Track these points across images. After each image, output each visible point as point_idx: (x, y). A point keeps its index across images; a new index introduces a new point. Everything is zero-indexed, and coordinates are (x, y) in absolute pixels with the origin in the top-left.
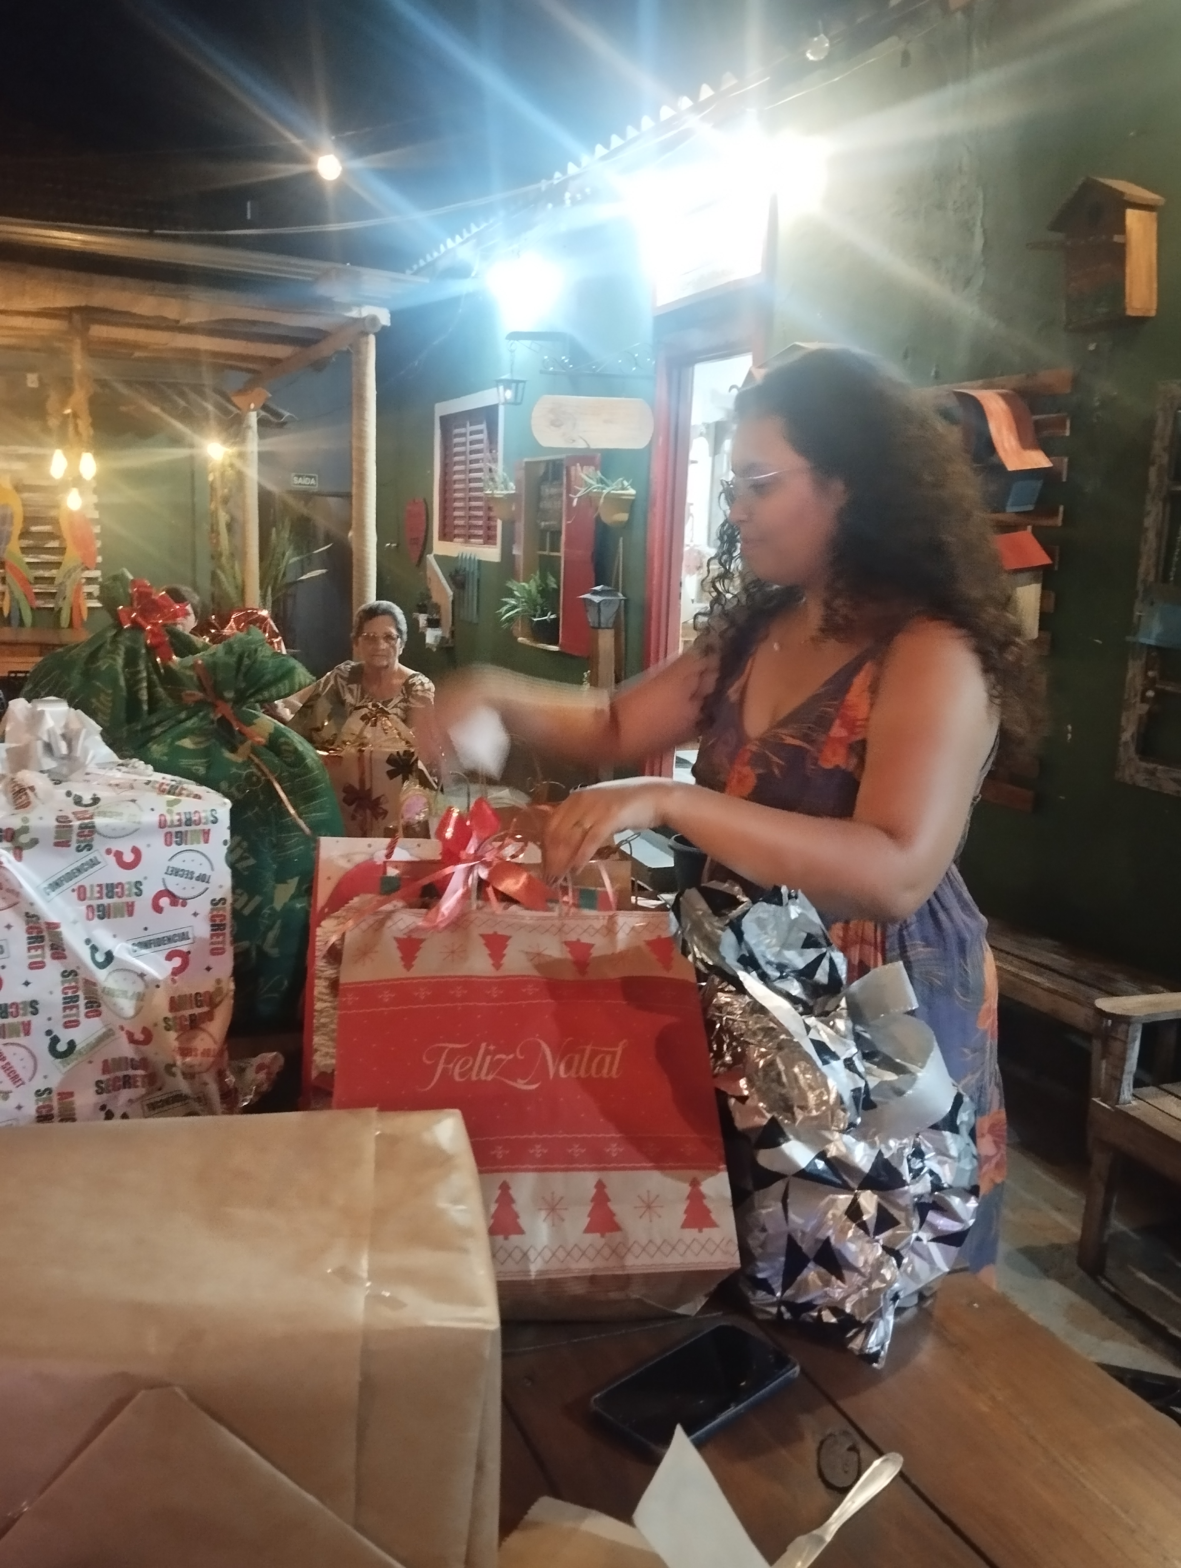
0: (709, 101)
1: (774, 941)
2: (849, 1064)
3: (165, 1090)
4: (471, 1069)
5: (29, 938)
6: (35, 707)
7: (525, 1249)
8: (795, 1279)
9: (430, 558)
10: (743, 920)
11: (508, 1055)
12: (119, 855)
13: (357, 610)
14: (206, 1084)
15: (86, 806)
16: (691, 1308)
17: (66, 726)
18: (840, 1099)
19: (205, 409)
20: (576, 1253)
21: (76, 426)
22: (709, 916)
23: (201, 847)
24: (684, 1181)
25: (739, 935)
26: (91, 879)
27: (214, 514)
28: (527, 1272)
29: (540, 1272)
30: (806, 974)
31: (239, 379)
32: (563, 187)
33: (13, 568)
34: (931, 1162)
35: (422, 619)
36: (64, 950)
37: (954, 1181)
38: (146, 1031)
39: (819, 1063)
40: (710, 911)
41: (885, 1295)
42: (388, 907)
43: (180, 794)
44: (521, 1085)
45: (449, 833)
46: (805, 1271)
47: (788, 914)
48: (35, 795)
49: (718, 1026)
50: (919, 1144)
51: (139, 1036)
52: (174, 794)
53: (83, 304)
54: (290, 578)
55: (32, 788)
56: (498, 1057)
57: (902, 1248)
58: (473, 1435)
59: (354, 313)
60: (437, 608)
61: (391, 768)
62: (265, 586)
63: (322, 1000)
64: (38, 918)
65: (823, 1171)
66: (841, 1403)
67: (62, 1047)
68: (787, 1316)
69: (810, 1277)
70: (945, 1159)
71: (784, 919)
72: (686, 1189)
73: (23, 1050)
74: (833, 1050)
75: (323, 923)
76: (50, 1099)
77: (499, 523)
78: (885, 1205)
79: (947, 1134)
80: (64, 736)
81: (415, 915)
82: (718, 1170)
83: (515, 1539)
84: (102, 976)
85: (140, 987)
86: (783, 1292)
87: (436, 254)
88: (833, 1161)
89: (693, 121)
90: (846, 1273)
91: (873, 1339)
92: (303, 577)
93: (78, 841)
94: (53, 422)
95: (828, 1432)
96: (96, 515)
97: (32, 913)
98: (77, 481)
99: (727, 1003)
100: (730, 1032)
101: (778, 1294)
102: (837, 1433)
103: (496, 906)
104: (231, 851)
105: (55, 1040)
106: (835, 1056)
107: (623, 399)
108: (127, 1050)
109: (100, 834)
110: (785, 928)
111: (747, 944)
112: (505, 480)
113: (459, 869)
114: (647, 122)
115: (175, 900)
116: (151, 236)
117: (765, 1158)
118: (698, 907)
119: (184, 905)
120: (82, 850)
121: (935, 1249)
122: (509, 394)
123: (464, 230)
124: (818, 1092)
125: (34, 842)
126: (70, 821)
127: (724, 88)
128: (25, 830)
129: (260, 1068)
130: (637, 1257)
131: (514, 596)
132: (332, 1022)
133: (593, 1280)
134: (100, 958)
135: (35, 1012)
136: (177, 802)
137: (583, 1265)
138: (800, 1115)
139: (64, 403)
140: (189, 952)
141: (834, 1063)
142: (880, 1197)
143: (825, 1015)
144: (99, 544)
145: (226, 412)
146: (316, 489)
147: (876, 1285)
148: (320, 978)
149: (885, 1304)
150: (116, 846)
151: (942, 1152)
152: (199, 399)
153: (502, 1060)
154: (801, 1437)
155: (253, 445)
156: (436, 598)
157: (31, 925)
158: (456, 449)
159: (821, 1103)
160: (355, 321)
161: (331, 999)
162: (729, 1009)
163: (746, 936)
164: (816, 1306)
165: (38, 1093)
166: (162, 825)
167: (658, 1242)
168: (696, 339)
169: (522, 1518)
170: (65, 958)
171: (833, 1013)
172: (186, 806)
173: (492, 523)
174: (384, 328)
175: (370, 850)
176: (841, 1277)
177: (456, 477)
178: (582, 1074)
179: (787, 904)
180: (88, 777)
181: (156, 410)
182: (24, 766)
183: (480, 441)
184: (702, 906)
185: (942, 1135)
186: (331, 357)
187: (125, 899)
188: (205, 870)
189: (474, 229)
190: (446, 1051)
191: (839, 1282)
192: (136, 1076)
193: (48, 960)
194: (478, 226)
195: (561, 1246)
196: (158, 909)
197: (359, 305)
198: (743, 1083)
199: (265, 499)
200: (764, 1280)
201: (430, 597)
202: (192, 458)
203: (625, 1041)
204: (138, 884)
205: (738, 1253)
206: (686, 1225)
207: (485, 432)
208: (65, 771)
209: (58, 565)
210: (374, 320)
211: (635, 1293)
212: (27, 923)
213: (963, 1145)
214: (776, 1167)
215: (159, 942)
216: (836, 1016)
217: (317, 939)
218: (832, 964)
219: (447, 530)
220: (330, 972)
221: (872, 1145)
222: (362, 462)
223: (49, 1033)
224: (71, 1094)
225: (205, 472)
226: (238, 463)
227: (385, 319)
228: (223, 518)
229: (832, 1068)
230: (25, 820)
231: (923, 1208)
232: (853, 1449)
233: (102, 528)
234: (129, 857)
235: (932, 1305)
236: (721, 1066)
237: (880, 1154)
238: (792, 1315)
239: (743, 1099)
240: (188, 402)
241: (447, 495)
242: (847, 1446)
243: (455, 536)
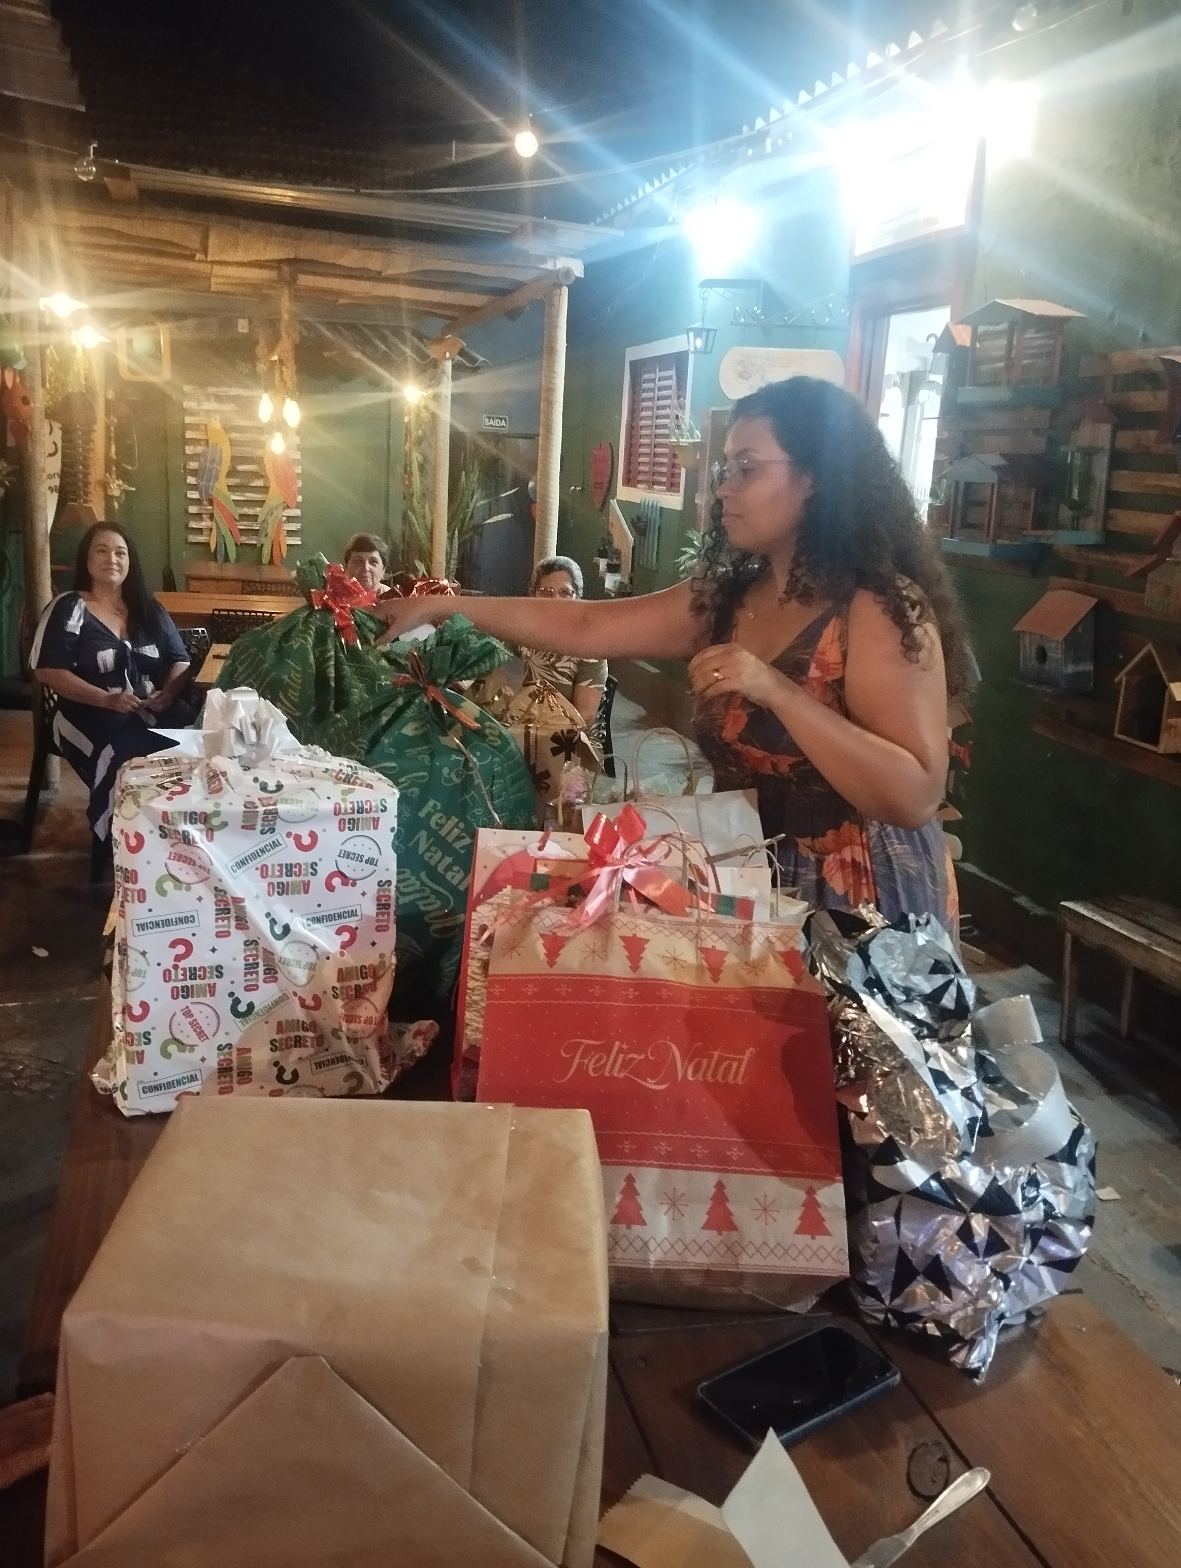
0: (918, 48)
1: (901, 966)
2: (967, 1093)
3: (330, 1051)
4: (605, 1064)
5: (216, 910)
6: (229, 697)
7: (645, 1239)
8: (903, 1290)
9: (614, 503)
10: (870, 945)
11: (640, 1055)
12: (298, 839)
13: (539, 563)
14: (367, 1048)
15: (271, 792)
16: (803, 1306)
17: (256, 715)
18: (954, 1127)
19: (404, 353)
20: (693, 1247)
21: (282, 373)
22: (839, 937)
23: (371, 833)
24: (801, 1188)
25: (866, 960)
26: (272, 859)
27: (407, 455)
28: (646, 1261)
29: (659, 1262)
30: (932, 999)
31: (434, 326)
32: (762, 135)
33: (220, 505)
34: (1046, 1192)
35: (603, 563)
36: (246, 922)
37: (1067, 1211)
38: (316, 998)
39: (936, 1092)
40: (840, 934)
41: (990, 1315)
42: (539, 904)
43: (354, 783)
44: (651, 1084)
45: (596, 839)
46: (914, 1283)
47: (915, 941)
48: (227, 780)
49: (844, 1039)
50: (1035, 1175)
51: (310, 1002)
52: (349, 783)
53: (292, 256)
54: (477, 520)
55: (224, 774)
56: (630, 1056)
57: (1010, 1272)
58: (579, 1423)
59: (549, 266)
60: (618, 553)
61: (555, 745)
62: (452, 527)
63: (474, 979)
64: (225, 893)
65: (937, 1192)
66: (938, 1415)
67: (242, 1008)
68: (894, 1323)
69: (918, 1290)
70: (1060, 1189)
71: (911, 945)
72: (802, 1196)
73: (209, 1009)
74: (951, 1078)
75: (478, 909)
76: (230, 1054)
77: (683, 471)
78: (995, 1228)
79: (1064, 1165)
80: (254, 725)
81: (560, 912)
82: (834, 1181)
83: (617, 1512)
84: (280, 947)
85: (312, 958)
86: (892, 1300)
87: (634, 198)
88: (948, 1183)
89: (897, 71)
90: (954, 1290)
91: (974, 1356)
92: (489, 521)
93: (263, 825)
94: (261, 367)
95: (921, 1441)
96: (298, 456)
97: (220, 888)
98: (279, 425)
99: (854, 1020)
100: (854, 1048)
101: (887, 1302)
102: (930, 1444)
103: (638, 907)
104: (397, 837)
105: (237, 1002)
106: (953, 1085)
107: (814, 350)
108: (300, 1014)
109: (281, 819)
110: (912, 953)
111: (874, 968)
112: (691, 428)
113: (606, 871)
114: (853, 69)
115: (346, 880)
116: (357, 193)
117: (879, 1174)
118: (828, 929)
119: (354, 885)
120: (265, 833)
121: (1045, 1273)
122: (699, 343)
123: (663, 175)
124: (935, 1116)
125: (225, 824)
126: (256, 807)
127: (934, 35)
128: (217, 814)
129: (418, 1033)
130: (751, 1257)
131: (693, 546)
132: (482, 1000)
133: (708, 1274)
134: (278, 930)
135: (220, 975)
136: (351, 791)
137: (699, 1260)
138: (916, 1137)
139: (271, 350)
140: (357, 928)
141: (951, 1093)
142: (992, 1221)
143: (948, 1041)
144: (300, 484)
145: (423, 356)
146: (506, 431)
147: (982, 1304)
148: (473, 958)
149: (989, 1323)
150: (295, 830)
151: (1058, 1183)
152: (397, 342)
153: (632, 1059)
154: (894, 1442)
155: (447, 387)
156: (617, 544)
157: (219, 898)
158: (644, 395)
159: (938, 1127)
160: (550, 273)
161: (482, 979)
162: (855, 1025)
163: (873, 961)
164: (922, 1317)
165: (220, 1048)
166: (337, 812)
167: (772, 1245)
168: (894, 290)
169: (625, 1493)
170: (248, 928)
171: (957, 1039)
172: (360, 795)
173: (677, 471)
174: (577, 278)
175: (524, 842)
176: (949, 1294)
177: (643, 423)
178: (710, 1079)
179: (915, 931)
180: (273, 763)
181: (357, 355)
182: (219, 753)
183: (669, 388)
184: (832, 927)
185: (1060, 1167)
186: (525, 307)
187: (302, 878)
188: (374, 854)
189: (673, 174)
190: (583, 1047)
191: (946, 1299)
192: (307, 1037)
193: (233, 929)
194: (677, 171)
195: (679, 1239)
196: (331, 888)
197: (554, 257)
198: (863, 1100)
199: (457, 441)
200: (874, 1288)
201: (611, 543)
202: (389, 404)
203: (751, 1049)
204: (314, 865)
205: (848, 1262)
206: (800, 1231)
207: (674, 378)
208: (254, 756)
209: (261, 503)
210: (568, 272)
211: (747, 1290)
212: (216, 896)
213: (1081, 1177)
214: (890, 1184)
215: (331, 918)
216: (959, 1044)
217: (472, 922)
218: (960, 990)
219: (631, 476)
220: (482, 954)
221: (987, 1171)
222: (549, 414)
223: (231, 994)
224: (249, 1050)
225: (401, 416)
226: (433, 406)
227: (578, 270)
228: (416, 457)
229: (949, 1098)
230: (217, 805)
231: (1035, 1234)
232: (944, 1460)
233: (302, 470)
234: (306, 841)
235: (1040, 1325)
236: (845, 1080)
237: (995, 1179)
238: (899, 1323)
239: (862, 1115)
240: (387, 345)
241: (634, 441)
242: (938, 1456)
243: (639, 482)
